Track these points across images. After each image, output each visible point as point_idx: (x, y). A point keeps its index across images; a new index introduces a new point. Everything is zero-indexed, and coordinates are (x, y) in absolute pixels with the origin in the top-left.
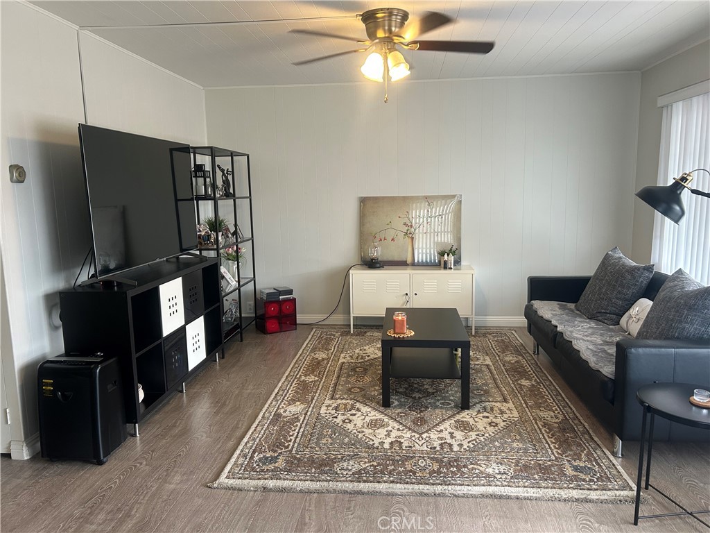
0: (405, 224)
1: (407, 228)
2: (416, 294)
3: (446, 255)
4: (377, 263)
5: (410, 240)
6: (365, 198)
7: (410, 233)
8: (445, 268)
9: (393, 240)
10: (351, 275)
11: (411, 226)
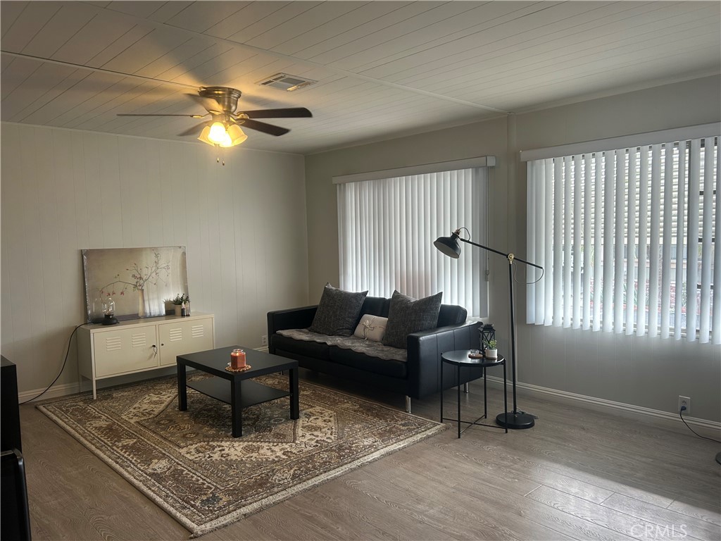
0: (134, 276)
1: (136, 280)
2: (162, 345)
3: (183, 304)
4: (113, 319)
5: (140, 292)
6: (87, 250)
7: (140, 286)
8: (183, 315)
9: (122, 293)
10: (92, 335)
11: (141, 278)
